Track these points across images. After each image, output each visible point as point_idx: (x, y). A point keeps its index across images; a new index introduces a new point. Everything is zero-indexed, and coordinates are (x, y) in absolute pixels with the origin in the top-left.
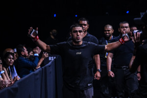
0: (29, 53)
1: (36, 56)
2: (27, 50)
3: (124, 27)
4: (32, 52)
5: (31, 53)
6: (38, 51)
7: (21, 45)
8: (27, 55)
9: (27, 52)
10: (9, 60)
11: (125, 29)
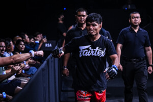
0: (30, 40)
1: (37, 43)
2: (29, 37)
3: (135, 17)
4: (33, 39)
5: (32, 41)
6: (39, 39)
7: (23, 33)
8: (28, 41)
9: (28, 39)
10: (21, 46)
11: (137, 19)
